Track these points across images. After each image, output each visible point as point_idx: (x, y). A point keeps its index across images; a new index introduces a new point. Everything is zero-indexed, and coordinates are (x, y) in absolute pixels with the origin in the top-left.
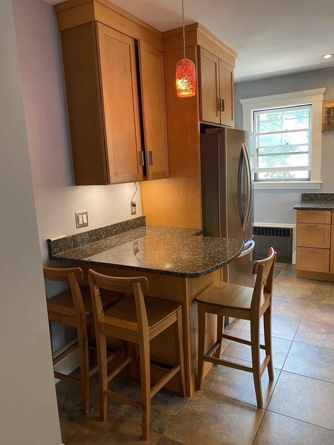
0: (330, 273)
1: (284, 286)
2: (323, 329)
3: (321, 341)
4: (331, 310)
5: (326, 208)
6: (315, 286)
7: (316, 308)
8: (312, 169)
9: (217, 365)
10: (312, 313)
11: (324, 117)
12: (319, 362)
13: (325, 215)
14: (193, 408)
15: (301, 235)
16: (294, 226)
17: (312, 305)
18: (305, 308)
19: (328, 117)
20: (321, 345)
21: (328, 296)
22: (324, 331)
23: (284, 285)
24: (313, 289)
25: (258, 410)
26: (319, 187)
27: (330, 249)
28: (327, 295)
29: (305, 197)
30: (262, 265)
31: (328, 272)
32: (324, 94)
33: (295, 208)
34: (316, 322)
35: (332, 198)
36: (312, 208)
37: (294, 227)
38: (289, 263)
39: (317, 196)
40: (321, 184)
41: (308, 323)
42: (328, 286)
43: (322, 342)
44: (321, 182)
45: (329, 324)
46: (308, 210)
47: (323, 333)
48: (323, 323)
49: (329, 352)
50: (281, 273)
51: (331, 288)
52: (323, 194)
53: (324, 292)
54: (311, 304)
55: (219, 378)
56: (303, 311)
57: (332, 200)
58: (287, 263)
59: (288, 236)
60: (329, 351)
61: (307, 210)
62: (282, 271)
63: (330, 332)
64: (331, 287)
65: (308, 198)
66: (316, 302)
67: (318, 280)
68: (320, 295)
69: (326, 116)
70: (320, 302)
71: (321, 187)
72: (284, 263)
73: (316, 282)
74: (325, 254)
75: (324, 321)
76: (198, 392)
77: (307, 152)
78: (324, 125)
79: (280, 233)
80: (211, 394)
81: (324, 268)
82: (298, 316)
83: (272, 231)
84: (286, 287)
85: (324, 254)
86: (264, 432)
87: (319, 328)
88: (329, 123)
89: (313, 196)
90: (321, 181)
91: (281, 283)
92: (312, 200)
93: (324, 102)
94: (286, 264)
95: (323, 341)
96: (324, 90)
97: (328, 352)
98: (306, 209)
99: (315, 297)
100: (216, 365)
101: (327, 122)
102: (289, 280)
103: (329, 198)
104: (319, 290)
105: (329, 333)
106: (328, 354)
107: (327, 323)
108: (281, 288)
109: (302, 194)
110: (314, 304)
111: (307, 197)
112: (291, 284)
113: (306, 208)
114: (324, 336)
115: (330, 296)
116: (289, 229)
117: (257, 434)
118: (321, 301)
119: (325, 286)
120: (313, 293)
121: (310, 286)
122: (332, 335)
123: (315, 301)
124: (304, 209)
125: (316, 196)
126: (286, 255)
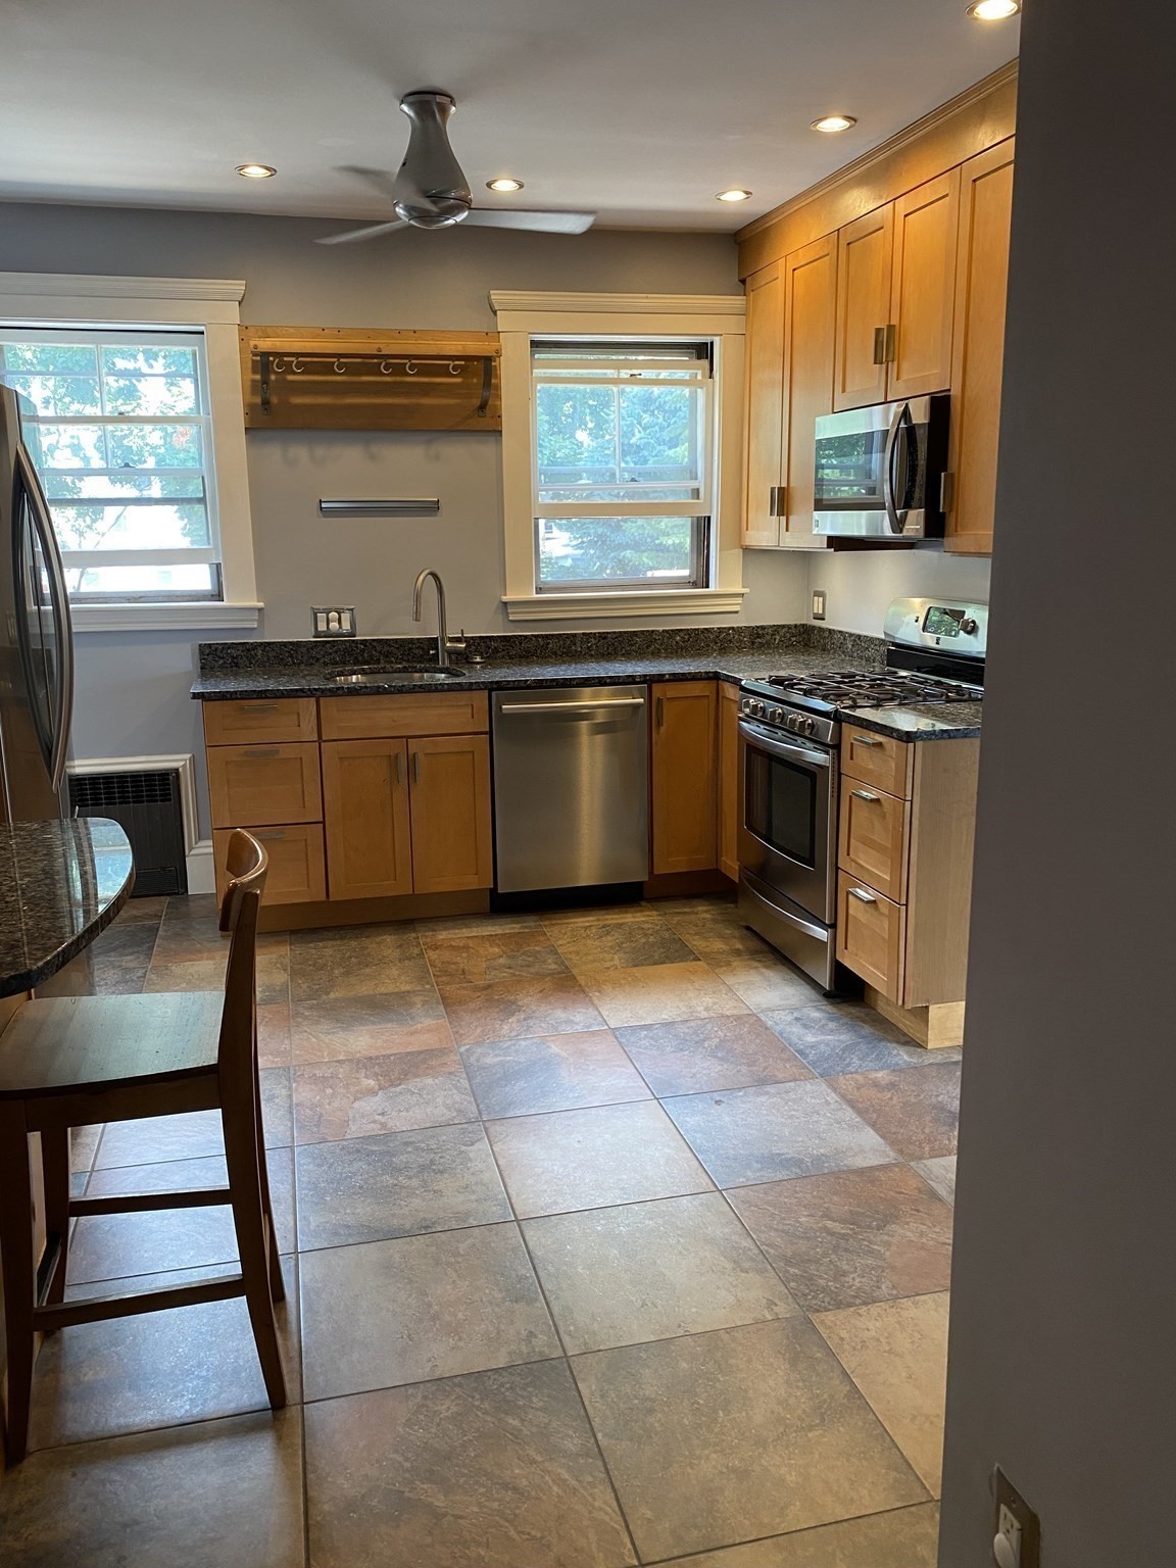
0: (331, 899)
1: (191, 974)
2: (366, 1077)
3: (377, 1117)
4: (366, 1014)
5: (300, 690)
6: (291, 950)
7: (322, 1020)
8: (224, 559)
9: (57, 1334)
10: (314, 1040)
11: (249, 383)
12: (396, 1182)
13: (298, 714)
14: (26, 1539)
15: (226, 788)
16: (181, 760)
17: (307, 1013)
18: (289, 1030)
19: (265, 381)
20: (380, 1130)
21: (342, 974)
22: (372, 1082)
23: (189, 971)
24: (287, 961)
25: (275, 1418)
26: (254, 620)
27: (324, 823)
28: (336, 972)
29: (210, 658)
30: (251, 893)
31: (323, 898)
32: (240, 303)
33: (195, 696)
34: (338, 1061)
35: (300, 657)
36: (255, 691)
37: (184, 766)
38: (178, 894)
39: (252, 653)
40: (260, 610)
41: (315, 1075)
42: (330, 943)
43: (380, 1117)
44: (261, 605)
45: (377, 1058)
46: (242, 699)
47: (372, 1092)
48: (359, 1061)
49: (412, 1143)
50: (160, 932)
51: (340, 946)
52: (269, 644)
53: (325, 965)
54: (301, 1010)
55: (86, 1379)
56: (286, 1042)
57: (299, 664)
58: (168, 895)
59: (166, 797)
60: (411, 1137)
61: (237, 699)
62: (164, 924)
63: (391, 1081)
64: (338, 942)
65: (221, 661)
66: (315, 1002)
67: (293, 932)
68: (315, 978)
69: (253, 381)
70: (324, 997)
71: (261, 621)
72: (163, 898)
73: (288, 937)
74: (309, 841)
75: (359, 1052)
76: (20, 1472)
77: (202, 500)
78: (250, 410)
79: (133, 792)
80: (80, 1452)
81: (308, 886)
82: (276, 1060)
83: (118, 787)
84: (196, 976)
85: (306, 840)
86: (330, 1479)
87: (354, 1080)
88: (266, 403)
89: (238, 653)
90: (258, 601)
91: (176, 969)
92: (237, 665)
93: (243, 328)
94: (168, 899)
95: (383, 1114)
96: (238, 287)
97: (407, 1144)
98: (234, 696)
99: (304, 986)
100: (53, 1333)
101: (258, 400)
102: (200, 951)
103: (291, 656)
104: (308, 960)
105: (390, 1086)
106: (410, 1149)
107: (371, 1057)
108: (184, 985)
109: (200, 645)
110: (311, 1008)
111: (217, 657)
112: (211, 962)
113: (236, 692)
114: (377, 1099)
115: (347, 973)
116: (168, 774)
117: (306, 1500)
118: (328, 994)
119: (320, 944)
120: (295, 974)
121: (274, 956)
122: (398, 1089)
123: (310, 998)
124: (229, 696)
125: (248, 650)
126: (163, 869)
